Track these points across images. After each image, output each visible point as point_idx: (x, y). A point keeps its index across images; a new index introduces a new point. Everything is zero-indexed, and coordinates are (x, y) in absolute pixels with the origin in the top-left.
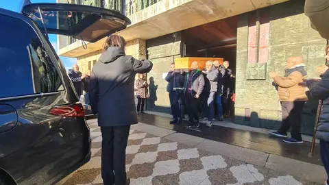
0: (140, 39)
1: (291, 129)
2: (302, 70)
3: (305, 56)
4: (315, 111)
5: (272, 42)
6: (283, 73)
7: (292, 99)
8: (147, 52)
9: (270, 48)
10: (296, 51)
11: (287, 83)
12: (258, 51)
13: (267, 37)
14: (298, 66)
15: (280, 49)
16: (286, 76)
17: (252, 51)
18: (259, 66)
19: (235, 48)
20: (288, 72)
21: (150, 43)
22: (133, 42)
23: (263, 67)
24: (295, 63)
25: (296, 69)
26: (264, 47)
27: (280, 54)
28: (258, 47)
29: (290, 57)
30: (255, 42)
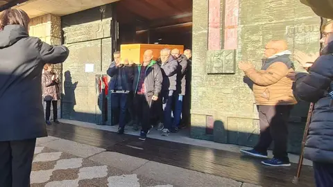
0: (52, 15)
2: (286, 60)
3: (290, 40)
4: (304, 119)
5: (243, 18)
6: (259, 65)
7: (273, 103)
8: (63, 33)
9: (240, 28)
10: (277, 32)
11: (265, 78)
12: (223, 33)
13: (236, 13)
14: (280, 54)
15: (255, 31)
16: (264, 68)
17: (215, 33)
18: (224, 54)
19: (190, 28)
20: (267, 62)
21: (66, 20)
22: (40, 19)
23: (231, 57)
24: (276, 50)
25: (278, 59)
26: (233, 27)
27: (254, 38)
28: (223, 27)
29: (268, 40)
30: (218, 19)
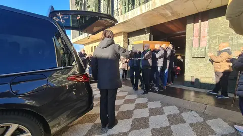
0: (124, 33)
1: (221, 89)
2: (228, 51)
3: (231, 42)
4: (236, 78)
5: (209, 33)
6: (216, 54)
7: (222, 70)
8: (128, 40)
9: (208, 37)
10: (225, 39)
11: (219, 59)
12: (200, 39)
13: (206, 30)
14: (226, 48)
15: (215, 38)
16: (218, 55)
17: (196, 39)
18: (200, 49)
19: (184, 38)
20: (219, 52)
21: (130, 34)
22: (119, 34)
23: (203, 50)
24: (224, 47)
25: (225, 51)
26: (204, 37)
27: (214, 41)
28: (200, 37)
29: (221, 43)
30: (198, 33)
